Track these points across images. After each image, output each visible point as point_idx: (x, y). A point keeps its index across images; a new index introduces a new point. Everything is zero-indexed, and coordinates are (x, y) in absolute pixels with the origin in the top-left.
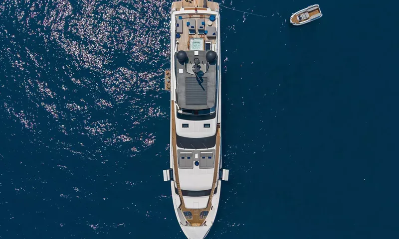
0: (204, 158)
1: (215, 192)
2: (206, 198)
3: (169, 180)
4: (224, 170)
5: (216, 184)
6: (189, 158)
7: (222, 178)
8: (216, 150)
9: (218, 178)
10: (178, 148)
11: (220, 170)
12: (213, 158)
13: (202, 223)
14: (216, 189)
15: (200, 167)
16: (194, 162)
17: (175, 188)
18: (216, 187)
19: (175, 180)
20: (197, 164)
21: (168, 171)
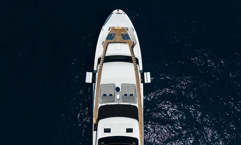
0: (111, 95)
1: (99, 59)
2: (108, 54)
3: (145, 73)
4: (91, 82)
5: (99, 68)
6: (126, 95)
7: (93, 74)
8: (98, 104)
9: (97, 74)
10: (137, 105)
11: (95, 83)
12: (102, 95)
13: (113, 29)
14: (99, 63)
15: (115, 86)
16: (120, 91)
17: (138, 64)
18: (99, 65)
19: (139, 72)
20: (118, 89)
21: (146, 82)
